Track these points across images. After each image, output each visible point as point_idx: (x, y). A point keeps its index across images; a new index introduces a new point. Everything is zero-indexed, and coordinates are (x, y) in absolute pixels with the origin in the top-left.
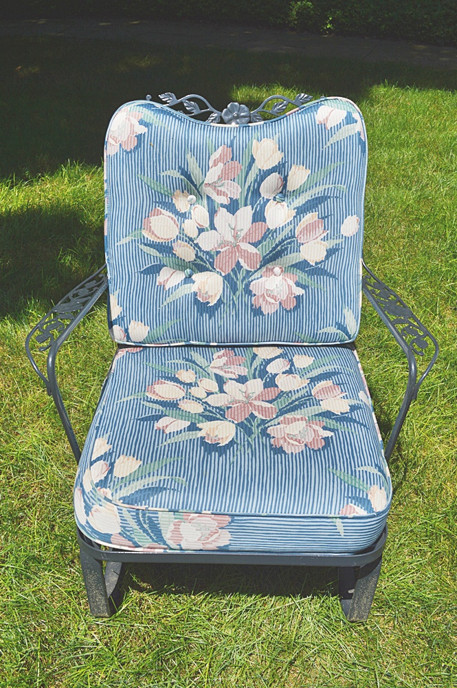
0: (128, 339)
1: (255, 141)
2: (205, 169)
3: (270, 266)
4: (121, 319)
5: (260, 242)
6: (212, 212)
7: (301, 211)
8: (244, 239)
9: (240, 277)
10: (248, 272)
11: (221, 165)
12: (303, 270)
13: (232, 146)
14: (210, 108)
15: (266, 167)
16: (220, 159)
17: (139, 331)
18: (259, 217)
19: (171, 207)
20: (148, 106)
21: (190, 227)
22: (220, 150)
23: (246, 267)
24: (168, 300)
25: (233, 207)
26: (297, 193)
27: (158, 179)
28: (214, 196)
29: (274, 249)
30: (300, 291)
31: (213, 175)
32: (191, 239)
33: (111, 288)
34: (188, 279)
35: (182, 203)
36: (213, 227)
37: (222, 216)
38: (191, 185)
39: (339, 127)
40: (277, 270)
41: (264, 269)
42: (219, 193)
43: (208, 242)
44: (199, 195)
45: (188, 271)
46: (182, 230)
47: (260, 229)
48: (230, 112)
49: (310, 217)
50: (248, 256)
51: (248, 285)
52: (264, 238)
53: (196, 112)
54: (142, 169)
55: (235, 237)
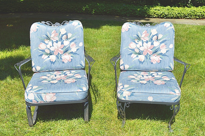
0: (36, 70)
1: (60, 29)
2: (51, 35)
3: (65, 53)
4: (34, 66)
5: (63, 48)
6: (53, 43)
7: (71, 42)
8: (60, 48)
9: (59, 56)
10: (61, 55)
11: (54, 34)
12: (72, 54)
13: (56, 30)
14: (52, 24)
15: (63, 34)
16: (54, 33)
17: (38, 68)
18: (62, 43)
19: (44, 42)
20: (39, 23)
21: (48, 46)
22: (54, 31)
23: (60, 53)
24: (44, 61)
25: (57, 42)
26: (70, 39)
27: (41, 37)
28: (53, 40)
29: (66, 50)
30: (72, 58)
31: (52, 36)
32: (49, 49)
33: (32, 60)
34: (49, 57)
35: (46, 42)
36: (53, 46)
37: (55, 44)
38: (48, 38)
39: (77, 26)
40: (67, 54)
41: (64, 54)
42: (54, 39)
43: (52, 49)
44: (50, 40)
45: (49, 55)
46: (47, 47)
47: (63, 46)
48: (56, 24)
49: (73, 43)
50: (61, 51)
51: (61, 57)
52: (64, 47)
53: (49, 25)
54: (38, 35)
55: (58, 48)
